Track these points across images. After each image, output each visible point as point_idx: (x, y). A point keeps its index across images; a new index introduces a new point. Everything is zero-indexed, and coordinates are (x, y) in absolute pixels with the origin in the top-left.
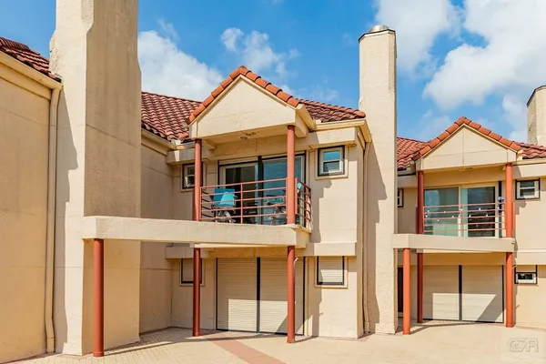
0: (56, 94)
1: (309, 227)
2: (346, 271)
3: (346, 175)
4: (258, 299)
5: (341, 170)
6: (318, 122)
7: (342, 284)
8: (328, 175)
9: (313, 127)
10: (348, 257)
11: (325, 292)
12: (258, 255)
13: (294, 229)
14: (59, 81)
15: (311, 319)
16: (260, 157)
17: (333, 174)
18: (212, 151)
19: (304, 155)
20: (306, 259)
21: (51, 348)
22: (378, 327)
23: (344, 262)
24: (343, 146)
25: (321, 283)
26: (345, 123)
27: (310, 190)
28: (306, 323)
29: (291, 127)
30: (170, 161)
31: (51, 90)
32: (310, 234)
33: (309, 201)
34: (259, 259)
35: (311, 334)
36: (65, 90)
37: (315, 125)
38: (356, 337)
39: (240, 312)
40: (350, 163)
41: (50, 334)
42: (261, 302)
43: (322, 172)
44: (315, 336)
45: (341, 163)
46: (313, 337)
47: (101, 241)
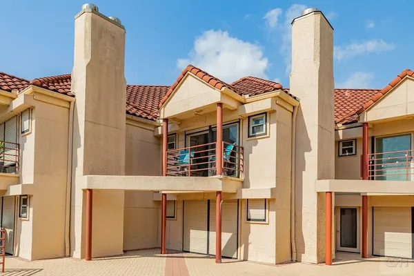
0: (72, 103)
1: (242, 177)
2: (267, 211)
3: (268, 135)
4: (208, 230)
5: (264, 132)
6: (247, 96)
7: (264, 220)
8: (255, 136)
9: (243, 101)
10: (269, 200)
11: (252, 227)
12: (207, 198)
13: (220, 179)
14: (74, 96)
15: (243, 246)
16: (210, 126)
17: (258, 135)
18: (179, 125)
19: (239, 122)
20: (240, 201)
21: (67, 254)
22: (304, 257)
23: (266, 203)
24: (266, 113)
25: (249, 220)
26: (267, 95)
27: (243, 148)
28: (239, 249)
29: (220, 104)
30: (156, 134)
31: (70, 102)
32: (243, 182)
33: (242, 157)
34: (209, 201)
35: (242, 259)
36: (77, 102)
37: (245, 99)
38: (275, 263)
39: (198, 239)
40: (271, 125)
41: (67, 245)
42: (210, 232)
43: (251, 134)
44: (245, 260)
45: (264, 125)
46: (244, 260)
47: (91, 191)
